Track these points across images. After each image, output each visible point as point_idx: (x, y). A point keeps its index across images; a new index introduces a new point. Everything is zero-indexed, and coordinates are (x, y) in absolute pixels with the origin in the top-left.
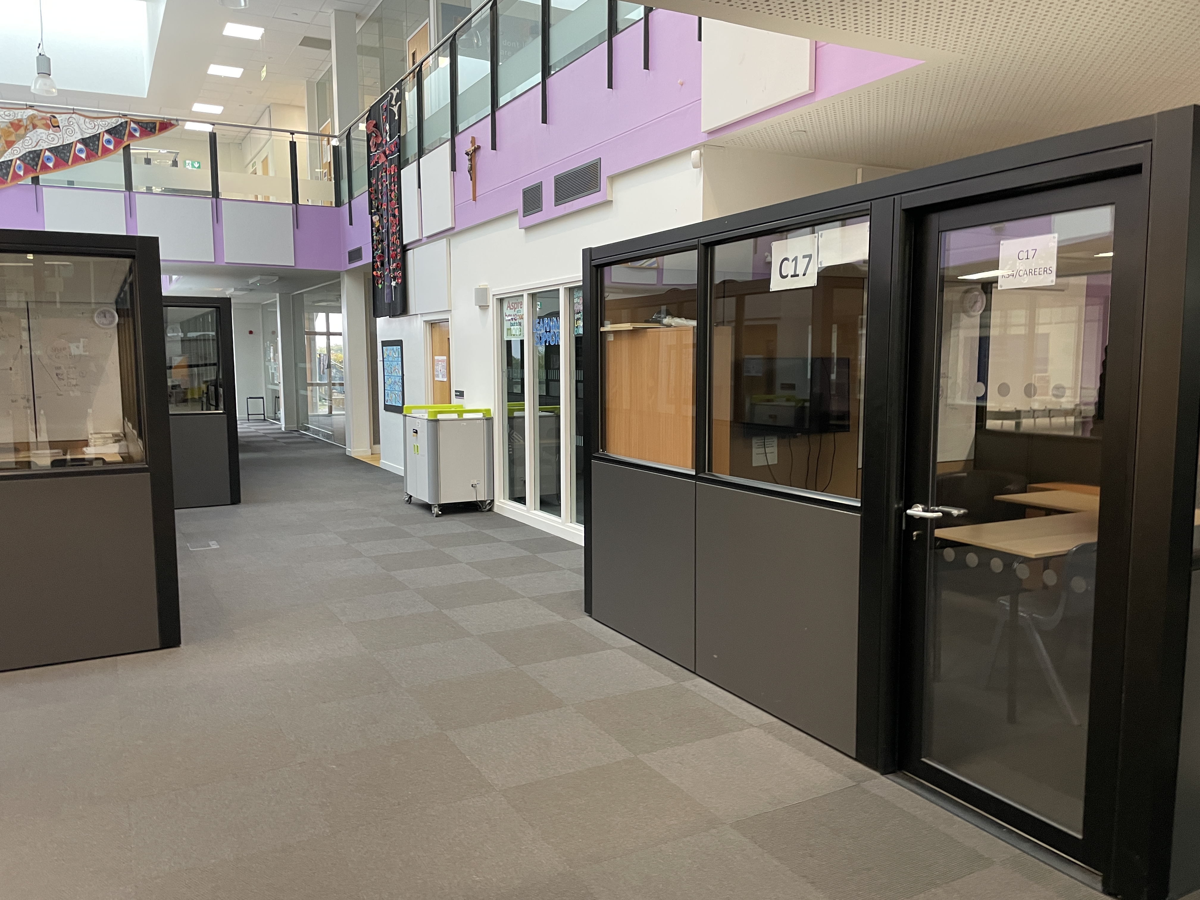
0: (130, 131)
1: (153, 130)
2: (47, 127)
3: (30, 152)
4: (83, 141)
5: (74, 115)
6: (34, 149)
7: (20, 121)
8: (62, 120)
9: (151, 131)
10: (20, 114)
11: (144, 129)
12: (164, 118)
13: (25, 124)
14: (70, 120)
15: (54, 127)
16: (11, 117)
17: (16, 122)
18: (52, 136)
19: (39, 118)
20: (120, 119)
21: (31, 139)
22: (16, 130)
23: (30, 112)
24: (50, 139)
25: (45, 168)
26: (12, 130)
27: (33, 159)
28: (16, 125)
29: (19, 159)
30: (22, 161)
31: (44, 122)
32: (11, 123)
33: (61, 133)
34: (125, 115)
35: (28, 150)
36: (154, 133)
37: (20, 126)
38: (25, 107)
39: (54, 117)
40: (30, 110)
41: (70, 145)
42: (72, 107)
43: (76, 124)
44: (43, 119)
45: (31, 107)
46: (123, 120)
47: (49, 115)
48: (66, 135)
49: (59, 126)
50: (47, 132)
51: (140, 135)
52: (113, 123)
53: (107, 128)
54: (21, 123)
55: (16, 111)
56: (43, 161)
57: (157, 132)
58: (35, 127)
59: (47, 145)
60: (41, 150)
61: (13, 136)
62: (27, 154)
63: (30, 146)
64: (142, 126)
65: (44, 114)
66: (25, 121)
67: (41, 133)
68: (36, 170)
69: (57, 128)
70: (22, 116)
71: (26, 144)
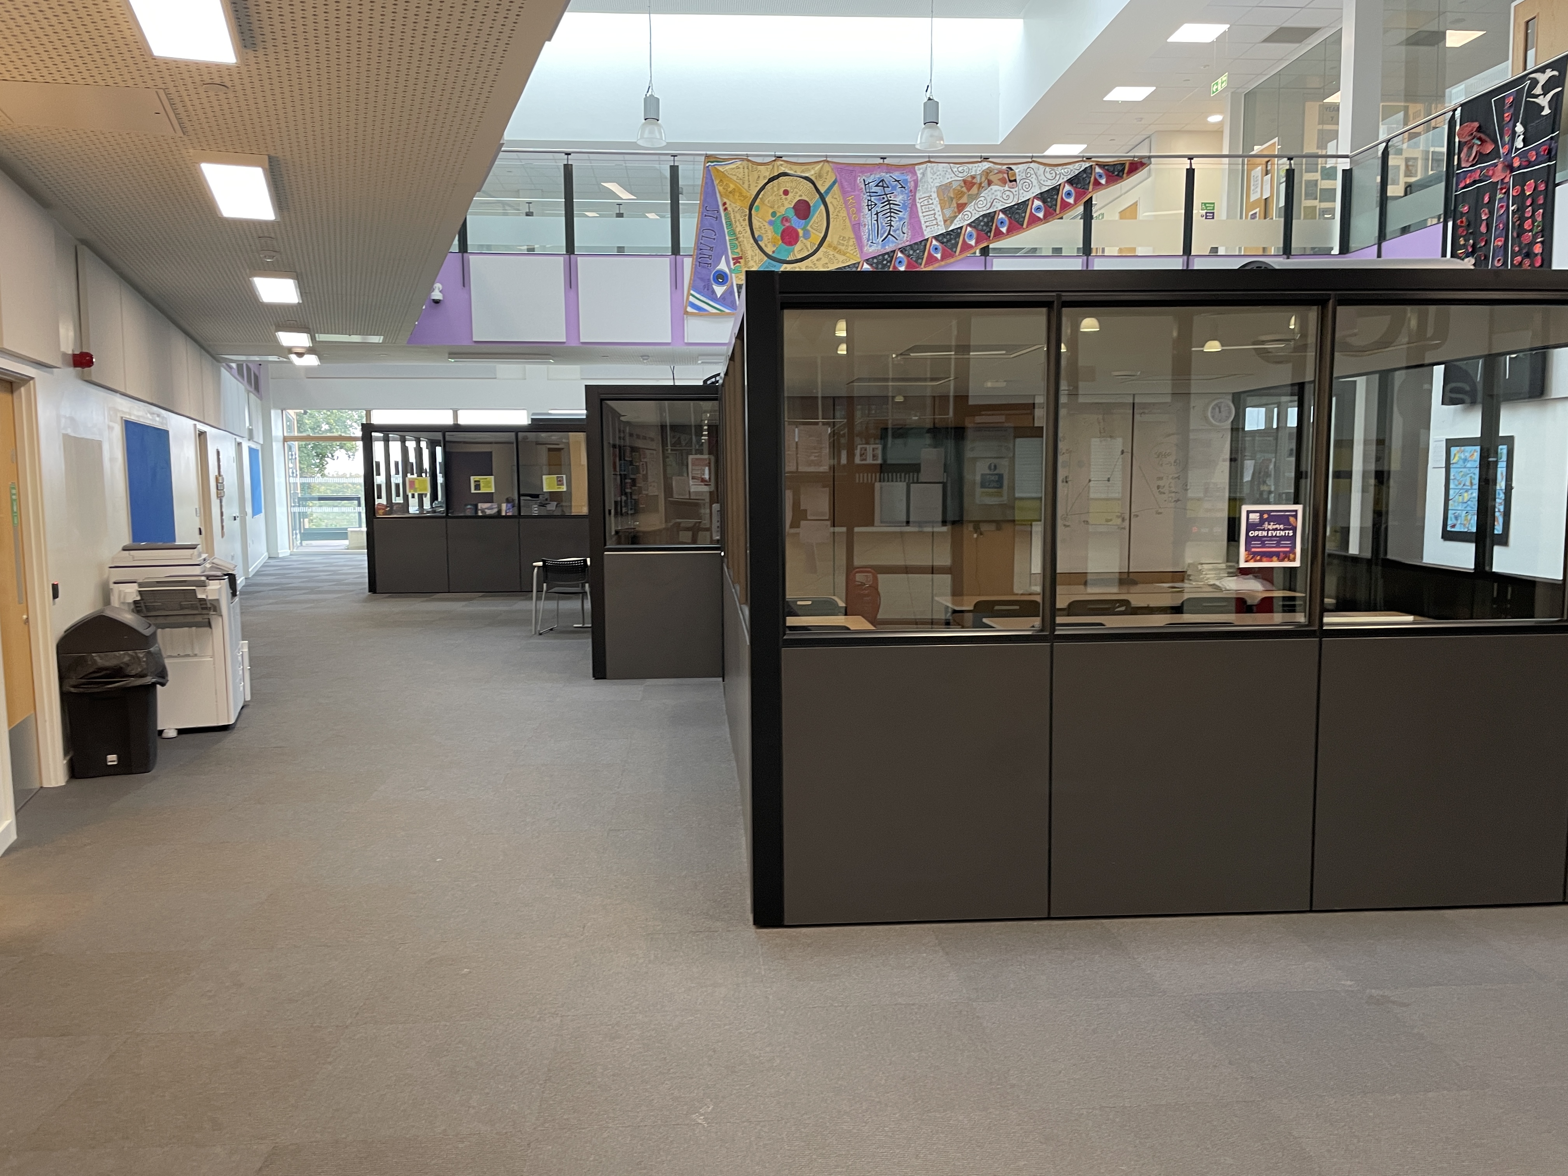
0: (1096, 179)
1: (1121, 174)
2: (1003, 182)
3: (984, 216)
4: (1042, 196)
5: (1032, 165)
6: (988, 212)
7: (973, 177)
8: (1019, 172)
9: (1118, 175)
10: (974, 169)
11: (1111, 174)
12: (1134, 157)
13: (979, 182)
14: (1028, 171)
15: (1011, 181)
16: (965, 174)
17: (970, 179)
18: (1007, 193)
19: (996, 171)
20: (1083, 163)
21: (986, 199)
22: (969, 190)
23: (986, 165)
24: (1004, 196)
25: (999, 234)
26: (964, 189)
27: (987, 224)
28: (969, 183)
29: (970, 225)
30: (974, 227)
31: (1000, 176)
32: (965, 181)
33: (1017, 189)
34: (1089, 158)
35: (982, 213)
36: (1122, 177)
37: (974, 184)
38: (980, 160)
39: (1010, 169)
40: (986, 163)
41: (1025, 203)
42: (1031, 155)
43: (1034, 176)
44: (1000, 172)
45: (986, 159)
46: (1087, 165)
47: (1004, 167)
48: (1022, 191)
49: (1015, 181)
50: (1002, 189)
51: (1107, 182)
52: (1076, 169)
53: (1069, 177)
54: (974, 181)
55: (970, 166)
56: (996, 226)
57: (1125, 175)
58: (990, 183)
59: (1002, 205)
60: (995, 212)
61: (966, 196)
62: (981, 218)
63: (985, 209)
64: (1108, 170)
65: (1000, 167)
66: (978, 177)
67: (996, 191)
68: (990, 237)
69: (1014, 183)
70: (976, 171)
71: (980, 206)
